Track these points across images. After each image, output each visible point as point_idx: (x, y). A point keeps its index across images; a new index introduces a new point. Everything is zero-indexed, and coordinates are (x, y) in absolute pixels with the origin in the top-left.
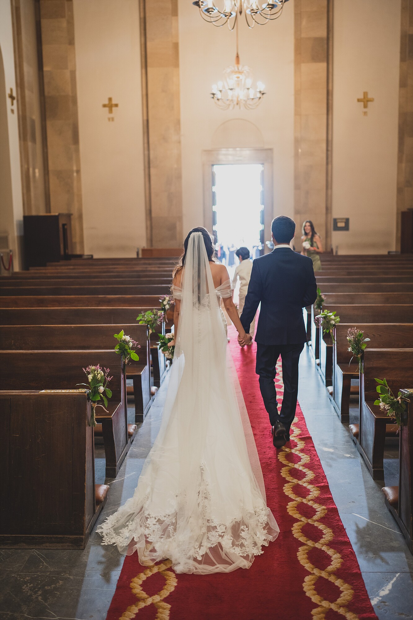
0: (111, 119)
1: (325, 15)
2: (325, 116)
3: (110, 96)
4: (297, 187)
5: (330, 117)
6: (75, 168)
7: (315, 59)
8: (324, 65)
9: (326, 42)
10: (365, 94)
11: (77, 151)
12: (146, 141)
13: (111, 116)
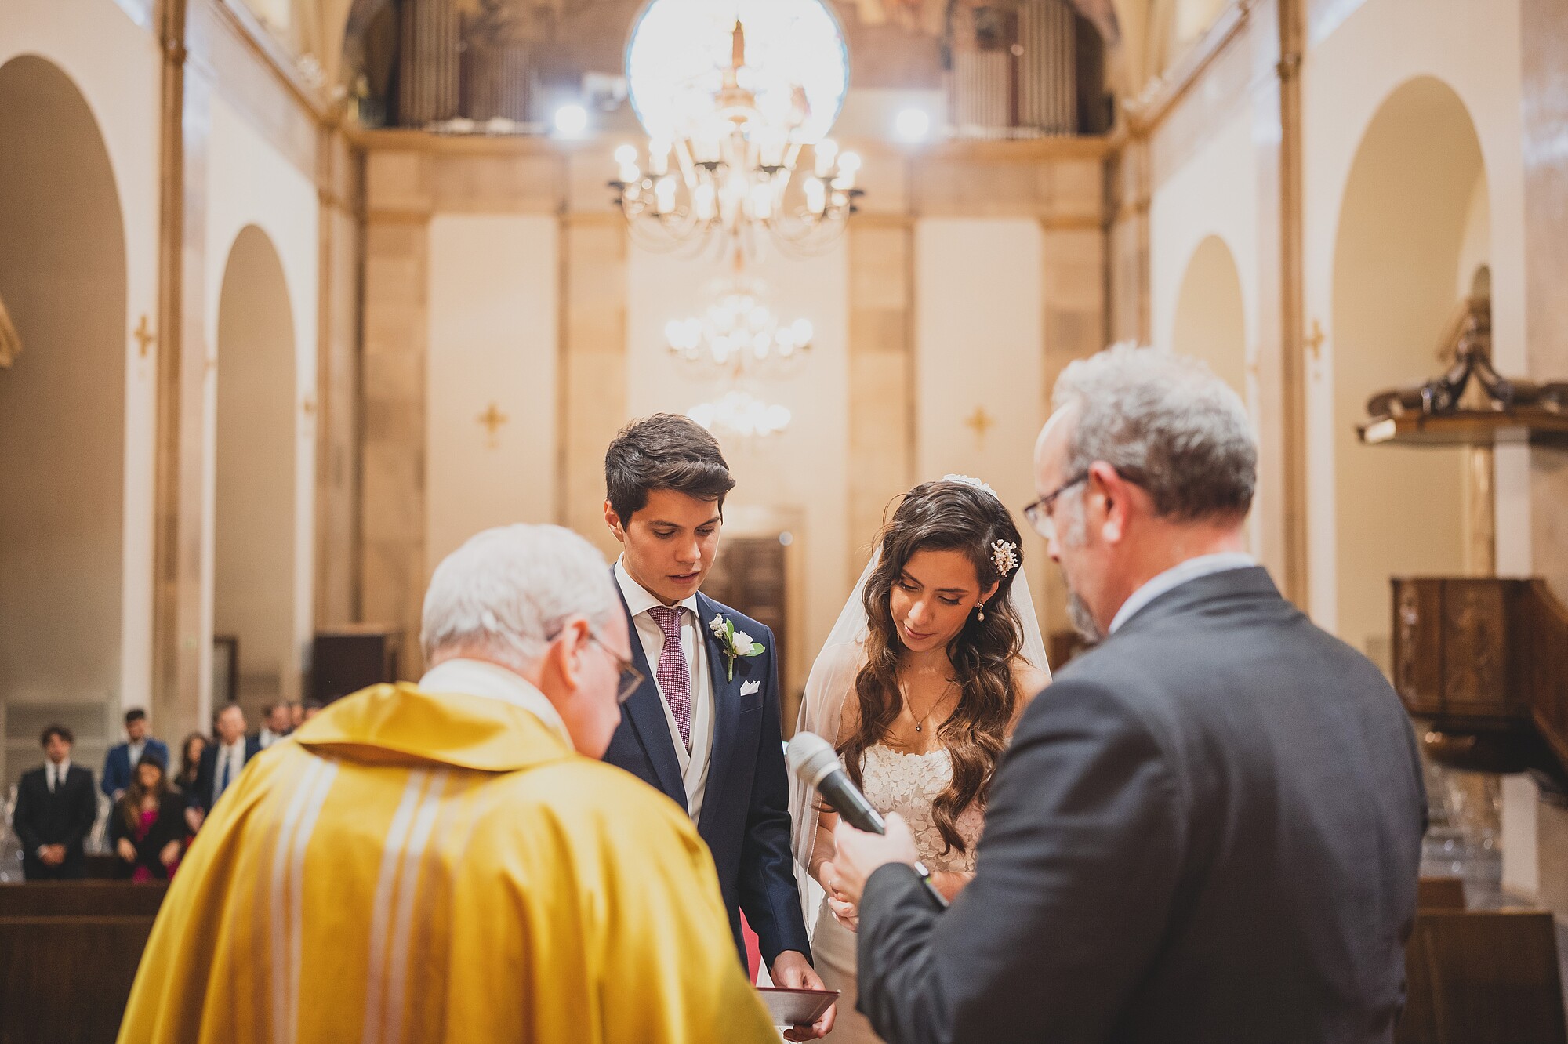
0: (491, 445)
2: (904, 450)
3: (492, 401)
7: (883, 345)
8: (901, 357)
9: (902, 319)
10: (979, 411)
11: (422, 502)
13: (492, 438)
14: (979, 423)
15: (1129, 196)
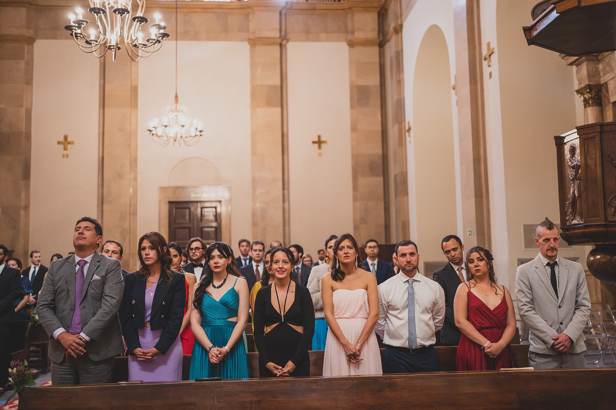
0: (65, 157)
1: (279, 66)
2: (280, 157)
3: (66, 134)
4: (254, 224)
5: (286, 157)
6: (23, 204)
7: (269, 104)
8: (279, 109)
9: (279, 89)
10: (319, 137)
11: (28, 187)
12: (100, 177)
13: (65, 152)
14: (319, 142)
15: (392, 25)
